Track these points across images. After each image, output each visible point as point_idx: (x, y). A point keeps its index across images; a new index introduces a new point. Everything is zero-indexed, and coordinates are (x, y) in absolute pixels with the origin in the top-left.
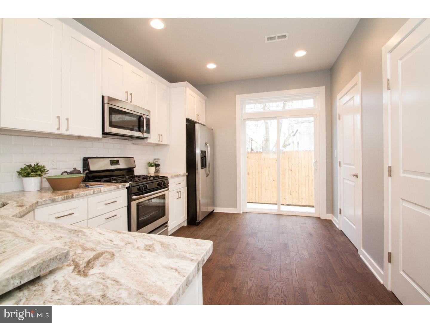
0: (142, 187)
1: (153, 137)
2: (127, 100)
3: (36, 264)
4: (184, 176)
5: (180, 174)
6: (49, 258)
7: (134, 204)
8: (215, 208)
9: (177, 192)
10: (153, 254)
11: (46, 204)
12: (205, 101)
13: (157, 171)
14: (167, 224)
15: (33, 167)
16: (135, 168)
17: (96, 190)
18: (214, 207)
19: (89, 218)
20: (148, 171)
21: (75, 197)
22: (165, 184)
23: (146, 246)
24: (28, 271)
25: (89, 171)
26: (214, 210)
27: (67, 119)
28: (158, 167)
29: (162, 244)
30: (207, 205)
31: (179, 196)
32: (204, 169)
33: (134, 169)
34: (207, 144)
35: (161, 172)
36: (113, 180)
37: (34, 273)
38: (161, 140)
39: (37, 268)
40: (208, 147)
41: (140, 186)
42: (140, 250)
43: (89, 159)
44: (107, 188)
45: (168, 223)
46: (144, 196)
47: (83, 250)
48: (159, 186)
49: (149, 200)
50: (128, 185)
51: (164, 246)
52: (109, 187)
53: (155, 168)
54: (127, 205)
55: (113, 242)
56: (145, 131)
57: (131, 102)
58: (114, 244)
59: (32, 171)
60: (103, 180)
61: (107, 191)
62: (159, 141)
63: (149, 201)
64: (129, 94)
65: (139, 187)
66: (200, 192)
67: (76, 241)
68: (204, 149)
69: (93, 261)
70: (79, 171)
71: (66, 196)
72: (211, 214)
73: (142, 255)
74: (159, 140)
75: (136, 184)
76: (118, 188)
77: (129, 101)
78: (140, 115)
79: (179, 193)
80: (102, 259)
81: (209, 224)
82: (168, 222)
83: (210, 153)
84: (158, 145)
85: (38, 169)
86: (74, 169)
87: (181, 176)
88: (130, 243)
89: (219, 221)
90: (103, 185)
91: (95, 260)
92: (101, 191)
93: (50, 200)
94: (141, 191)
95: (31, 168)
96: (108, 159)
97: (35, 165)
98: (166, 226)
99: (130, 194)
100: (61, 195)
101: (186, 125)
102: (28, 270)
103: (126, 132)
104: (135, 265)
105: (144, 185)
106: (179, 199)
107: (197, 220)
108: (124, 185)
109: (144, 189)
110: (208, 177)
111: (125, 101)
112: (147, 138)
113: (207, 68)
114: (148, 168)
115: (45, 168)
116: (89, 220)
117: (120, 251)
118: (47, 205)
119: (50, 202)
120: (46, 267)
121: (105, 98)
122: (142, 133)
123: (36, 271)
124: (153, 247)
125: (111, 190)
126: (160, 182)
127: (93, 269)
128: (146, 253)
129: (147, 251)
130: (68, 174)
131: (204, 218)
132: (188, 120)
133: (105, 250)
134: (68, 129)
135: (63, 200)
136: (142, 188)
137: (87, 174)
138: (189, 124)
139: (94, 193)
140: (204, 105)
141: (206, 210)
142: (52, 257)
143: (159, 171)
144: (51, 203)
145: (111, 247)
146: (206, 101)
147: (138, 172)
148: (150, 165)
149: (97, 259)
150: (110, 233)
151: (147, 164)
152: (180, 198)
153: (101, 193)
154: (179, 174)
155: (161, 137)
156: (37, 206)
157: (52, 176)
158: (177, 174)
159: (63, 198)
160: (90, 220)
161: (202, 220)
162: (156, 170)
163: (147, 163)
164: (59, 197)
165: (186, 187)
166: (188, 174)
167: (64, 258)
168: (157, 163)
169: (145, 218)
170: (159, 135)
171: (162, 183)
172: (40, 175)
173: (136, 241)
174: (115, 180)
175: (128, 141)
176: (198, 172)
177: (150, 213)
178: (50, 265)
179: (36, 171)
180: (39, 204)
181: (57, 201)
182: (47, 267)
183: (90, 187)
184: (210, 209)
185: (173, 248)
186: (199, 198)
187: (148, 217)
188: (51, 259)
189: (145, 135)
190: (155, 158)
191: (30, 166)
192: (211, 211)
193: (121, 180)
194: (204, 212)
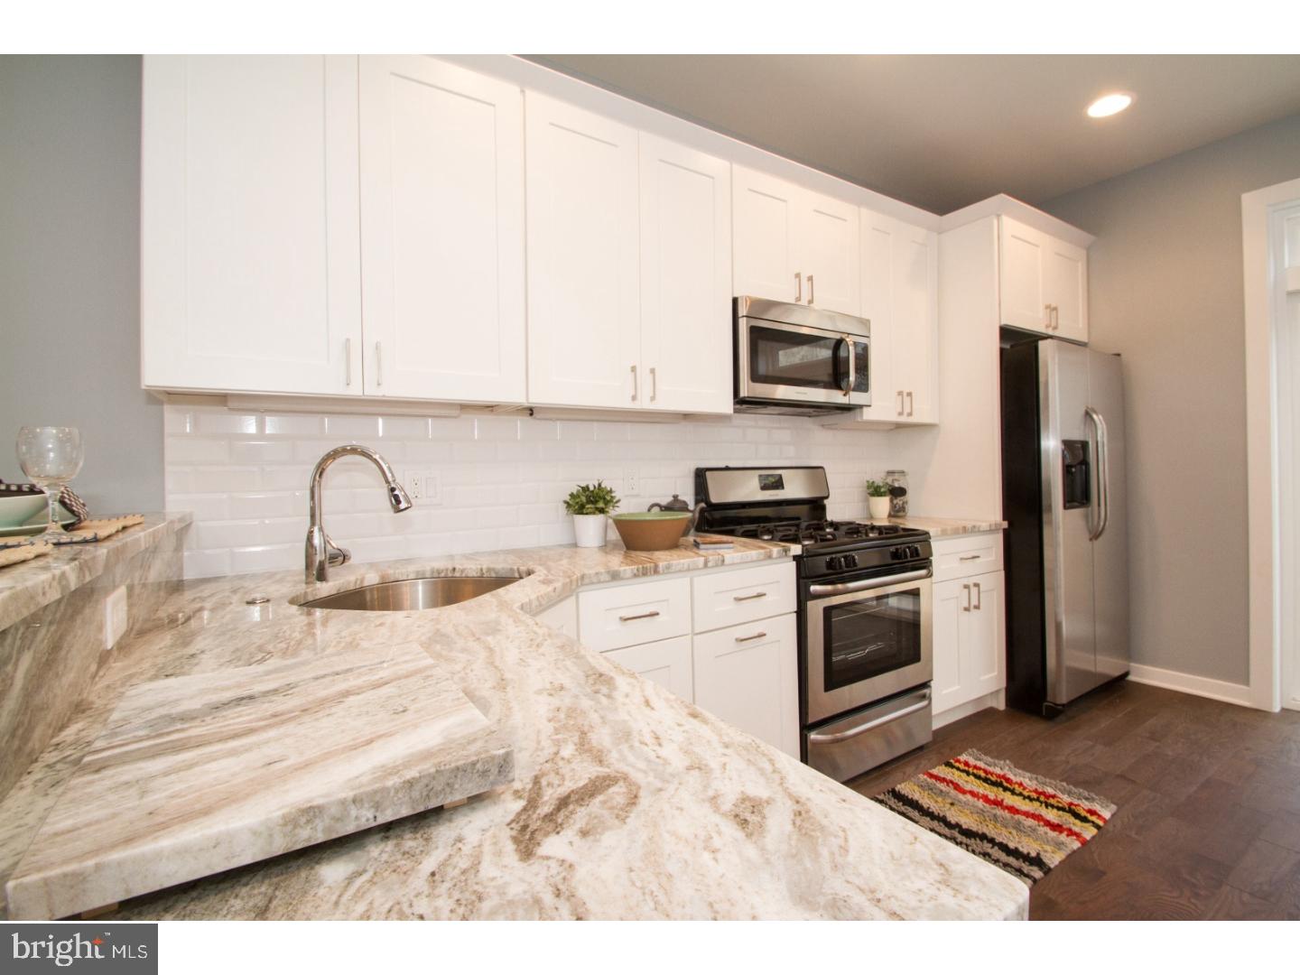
0: (839, 559)
1: (879, 403)
2: (798, 299)
3: (418, 775)
4: (991, 531)
5: (978, 524)
6: (453, 765)
7: (816, 609)
8: (1132, 664)
9: (966, 587)
10: (751, 851)
11: (599, 582)
12: (1084, 252)
13: (897, 511)
14: (926, 691)
15: (593, 491)
16: (827, 497)
17: (711, 558)
18: (1130, 662)
19: (696, 632)
20: (868, 508)
21: (661, 572)
22: (918, 555)
23: (745, 799)
24: (397, 791)
25: (706, 504)
26: (1127, 674)
27: (653, 371)
28: (899, 498)
29: (801, 813)
30: (1093, 646)
31: (974, 602)
32: (1077, 513)
33: (826, 502)
34: (1095, 416)
35: (908, 514)
36: (764, 533)
37: (411, 798)
38: (907, 410)
39: (418, 787)
40: (1099, 426)
41: (834, 556)
42: (715, 812)
43: (708, 473)
44: (740, 554)
45: (930, 686)
46: (848, 588)
47: (577, 750)
48: (897, 561)
49: (879, 598)
50: (796, 549)
51: (800, 828)
52: (748, 552)
53: (891, 501)
54: (795, 610)
55: (660, 745)
56: (852, 386)
57: (811, 302)
58: (658, 757)
59: (589, 502)
60: (740, 529)
61: (741, 563)
62: (901, 414)
63: (881, 601)
64: (804, 281)
65: (832, 559)
66: (1062, 591)
67: (581, 710)
68: (1076, 435)
69: (577, 801)
70: (685, 503)
71: (641, 566)
72: (1115, 688)
73: (711, 838)
74: (900, 410)
75: (823, 548)
76: (770, 557)
77: (804, 302)
78: (838, 336)
79: (974, 591)
80: (600, 802)
81: (1103, 725)
82: (932, 683)
83: (1109, 450)
84: (899, 426)
85: (600, 497)
86: (674, 497)
87: (979, 531)
88: (700, 768)
89: (1151, 722)
90: (731, 545)
91: (582, 799)
92: (723, 561)
93: (608, 572)
94: (840, 571)
95: (587, 493)
96: (753, 472)
97: (595, 487)
98: (924, 697)
99: (804, 578)
100: (635, 563)
101: (1002, 350)
102: (395, 789)
103: (798, 393)
104: (670, 876)
105: (848, 554)
106: (974, 612)
107: (1049, 699)
108: (786, 551)
109: (847, 567)
110: (1097, 543)
111: (793, 301)
112: (861, 407)
113: (1092, 119)
114: (867, 501)
115: (613, 495)
116: (695, 637)
117: (660, 790)
118: (602, 585)
119: (607, 577)
120: (443, 790)
121: (740, 301)
122: (844, 392)
123: (416, 794)
124: (764, 817)
125: (749, 559)
126: (899, 547)
127: (556, 836)
128: (731, 830)
129: (736, 826)
130: (661, 510)
131: (1080, 697)
132: (1007, 333)
133: (626, 769)
134: (653, 398)
135: (635, 576)
136: (840, 562)
137: (702, 511)
138: (1012, 346)
139: (706, 565)
140: (1081, 267)
141: (1091, 668)
142: (461, 763)
143: (904, 511)
144: (608, 581)
145: (642, 765)
146: (1088, 249)
147: (835, 512)
148: (875, 491)
149: (589, 797)
150: (672, 707)
151: (865, 489)
152: (977, 607)
153: (722, 568)
154: (973, 523)
155: (907, 399)
156: (582, 585)
157: (624, 515)
158: (964, 523)
159: (635, 571)
160: (699, 636)
161: (1072, 703)
162: (893, 506)
163: (866, 484)
164: (627, 568)
165: (1002, 574)
166: (1010, 524)
167: (495, 770)
168: (896, 485)
169: (852, 656)
170: (900, 393)
171: (905, 551)
172: (602, 511)
173: (725, 764)
174: (769, 532)
175: (806, 418)
176: (1050, 522)
177: (866, 643)
178: (456, 786)
179: (595, 502)
180: (586, 581)
181: (622, 579)
182: (448, 790)
183: (702, 546)
184: (1108, 666)
185: (832, 854)
186: (1056, 615)
187: (860, 654)
188: (458, 768)
189: (855, 398)
190: (891, 469)
191: (586, 489)
192: (1117, 673)
193: (781, 534)
194: (1077, 674)
